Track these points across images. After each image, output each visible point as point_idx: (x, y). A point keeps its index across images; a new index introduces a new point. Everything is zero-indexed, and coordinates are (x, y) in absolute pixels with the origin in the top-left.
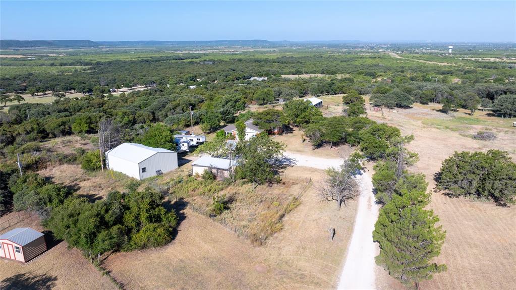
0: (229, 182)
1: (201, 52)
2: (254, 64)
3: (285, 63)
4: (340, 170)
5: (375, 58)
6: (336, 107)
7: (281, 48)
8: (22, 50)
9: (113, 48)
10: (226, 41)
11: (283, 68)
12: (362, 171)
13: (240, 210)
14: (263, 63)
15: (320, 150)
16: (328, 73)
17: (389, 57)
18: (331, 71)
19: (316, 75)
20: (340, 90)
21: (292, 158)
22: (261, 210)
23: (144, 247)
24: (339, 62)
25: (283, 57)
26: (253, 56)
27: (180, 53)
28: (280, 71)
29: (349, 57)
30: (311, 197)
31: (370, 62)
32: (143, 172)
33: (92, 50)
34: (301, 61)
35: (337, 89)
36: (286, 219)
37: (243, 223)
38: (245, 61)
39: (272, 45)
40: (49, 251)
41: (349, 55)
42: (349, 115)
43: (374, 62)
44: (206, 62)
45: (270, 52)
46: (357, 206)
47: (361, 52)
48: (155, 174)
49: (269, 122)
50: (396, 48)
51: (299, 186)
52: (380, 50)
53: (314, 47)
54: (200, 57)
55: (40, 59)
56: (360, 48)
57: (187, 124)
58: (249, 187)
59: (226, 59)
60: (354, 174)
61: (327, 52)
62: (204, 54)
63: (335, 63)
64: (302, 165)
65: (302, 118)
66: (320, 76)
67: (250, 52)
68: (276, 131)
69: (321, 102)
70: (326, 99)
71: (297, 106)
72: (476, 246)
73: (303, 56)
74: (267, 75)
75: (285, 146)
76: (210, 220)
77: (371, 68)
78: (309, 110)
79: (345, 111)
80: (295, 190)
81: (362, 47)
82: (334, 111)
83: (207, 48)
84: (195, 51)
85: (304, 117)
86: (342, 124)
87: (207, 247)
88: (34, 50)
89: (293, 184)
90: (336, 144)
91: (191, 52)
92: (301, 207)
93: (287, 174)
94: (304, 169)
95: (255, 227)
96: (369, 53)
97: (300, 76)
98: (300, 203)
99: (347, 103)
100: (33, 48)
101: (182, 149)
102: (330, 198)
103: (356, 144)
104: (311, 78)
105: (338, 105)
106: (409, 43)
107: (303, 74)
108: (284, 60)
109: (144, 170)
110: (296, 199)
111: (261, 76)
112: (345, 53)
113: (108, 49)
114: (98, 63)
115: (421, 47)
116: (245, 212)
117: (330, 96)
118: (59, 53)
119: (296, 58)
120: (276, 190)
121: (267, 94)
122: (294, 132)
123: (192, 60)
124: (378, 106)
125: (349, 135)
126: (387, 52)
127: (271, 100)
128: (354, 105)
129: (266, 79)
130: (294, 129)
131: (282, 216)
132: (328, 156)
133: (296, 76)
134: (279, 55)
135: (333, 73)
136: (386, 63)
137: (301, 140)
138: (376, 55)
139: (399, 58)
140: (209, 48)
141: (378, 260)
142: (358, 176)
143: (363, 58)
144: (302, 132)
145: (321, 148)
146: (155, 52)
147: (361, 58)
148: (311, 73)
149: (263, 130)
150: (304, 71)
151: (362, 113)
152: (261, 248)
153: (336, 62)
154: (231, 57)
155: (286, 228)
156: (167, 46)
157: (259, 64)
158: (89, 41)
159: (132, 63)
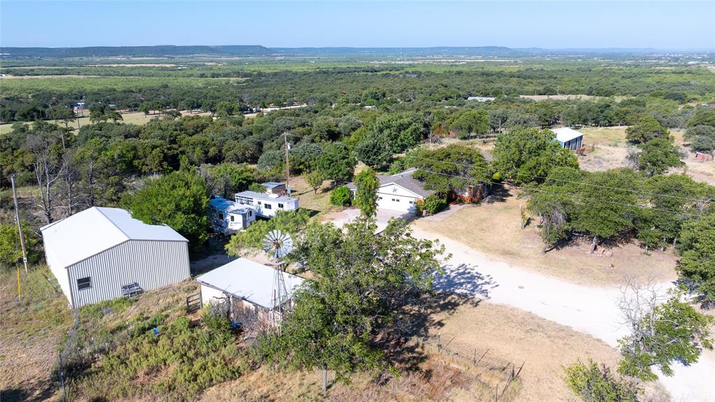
1: (408, 63)
2: (479, 78)
3: (529, 77)
5: (683, 73)
6: (611, 149)
7: (527, 58)
8: (178, 58)
9: (290, 56)
10: (446, 48)
11: (525, 85)
14: (494, 77)
15: (565, 253)
16: (598, 94)
17: (707, 72)
18: (605, 90)
19: (579, 96)
20: (621, 119)
21: (483, 275)
24: (619, 78)
25: (527, 70)
26: (482, 68)
27: (376, 64)
28: (519, 89)
29: (636, 72)
31: (673, 78)
32: (80, 288)
33: (263, 58)
34: (555, 76)
35: (615, 117)
38: (468, 74)
39: (515, 54)
41: (636, 69)
42: (642, 168)
43: (680, 79)
44: (407, 75)
45: (510, 64)
47: (657, 65)
48: (120, 294)
49: (450, 174)
52: (690, 63)
53: (579, 58)
54: (403, 68)
55: (192, 69)
56: (655, 59)
57: (297, 167)
59: (439, 71)
61: (600, 64)
62: (410, 65)
63: (612, 80)
64: (505, 303)
65: (530, 169)
66: (585, 98)
67: (478, 62)
68: (466, 195)
69: (581, 137)
70: (591, 133)
71: (522, 143)
73: (561, 69)
74: (495, 94)
75: (446, 254)
77: (676, 88)
78: (548, 152)
79: (632, 157)
81: (659, 58)
82: (607, 157)
83: (417, 58)
84: (400, 60)
85: (535, 167)
86: (628, 193)
88: (193, 57)
91: (393, 63)
96: (671, 66)
97: (551, 97)
99: (636, 142)
100: (191, 56)
101: (230, 227)
103: (663, 244)
104: (569, 100)
105: (616, 146)
107: (556, 94)
108: (528, 74)
109: (84, 283)
111: (486, 95)
112: (629, 65)
113: (283, 58)
114: (260, 74)
117: (600, 129)
118: (219, 62)
119: (548, 71)
121: (478, 119)
122: (509, 198)
123: (388, 72)
124: (703, 149)
125: (645, 221)
126: (702, 65)
127: (483, 131)
128: (657, 145)
129: (493, 99)
130: (510, 193)
132: (583, 274)
133: (545, 97)
134: (522, 68)
135: (608, 94)
136: (703, 81)
137: (519, 221)
138: (683, 69)
140: (420, 58)
143: (661, 73)
144: (523, 203)
145: (567, 248)
146: (343, 62)
147: (657, 73)
148: (571, 93)
149: (433, 192)
150: (558, 90)
151: (675, 164)
153: (613, 78)
154: (447, 69)
156: (362, 54)
157: (488, 80)
158: (260, 47)
159: (305, 75)
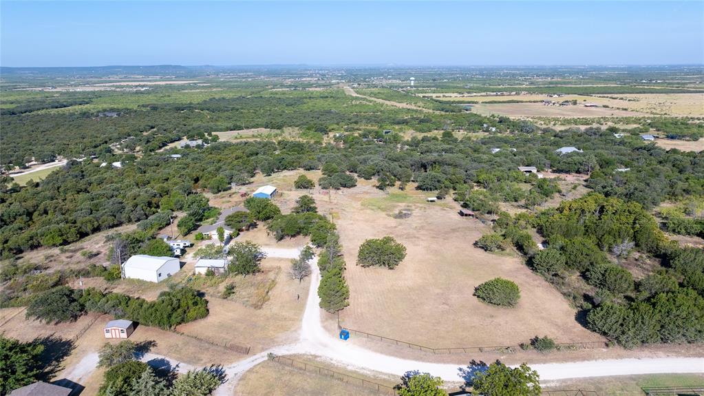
0: (225, 276)
3: (216, 110)
4: (298, 258)
5: (327, 97)
11: (216, 120)
12: (313, 256)
13: (241, 293)
14: (187, 111)
15: (282, 242)
16: (273, 127)
17: (343, 95)
18: (276, 122)
19: (260, 130)
21: (263, 251)
22: (253, 290)
23: (195, 319)
24: (284, 107)
25: (211, 100)
29: (296, 97)
30: (282, 278)
31: (320, 105)
34: (236, 106)
36: (270, 293)
37: (246, 299)
38: (162, 108)
39: (191, 72)
40: (136, 330)
41: (295, 92)
43: (326, 105)
46: (310, 280)
48: (167, 277)
50: (353, 76)
51: (273, 272)
52: (333, 82)
53: (249, 76)
54: (91, 100)
56: (308, 77)
58: (240, 277)
59: (132, 104)
60: (308, 259)
61: (267, 85)
64: (272, 257)
66: (264, 131)
67: (160, 86)
68: (244, 228)
69: (276, 190)
70: (278, 180)
72: (370, 293)
73: (237, 96)
74: (199, 135)
76: (225, 300)
77: (322, 118)
80: (271, 275)
81: (312, 75)
82: (288, 198)
83: (92, 80)
84: (76, 86)
87: (230, 314)
89: (269, 271)
90: (293, 236)
92: (277, 285)
93: (263, 264)
94: (274, 259)
95: (254, 300)
97: (240, 132)
98: (276, 283)
101: (177, 254)
102: (294, 278)
103: (307, 234)
105: (291, 190)
106: (367, 67)
107: (243, 129)
108: (214, 105)
109: (160, 275)
110: (273, 281)
112: (290, 87)
115: (382, 75)
116: (244, 293)
119: (229, 100)
120: (259, 277)
122: (258, 226)
123: (83, 107)
124: (327, 187)
125: (302, 229)
126: (341, 85)
129: (200, 142)
130: (257, 224)
131: (268, 292)
133: (235, 133)
135: (279, 126)
136: (339, 107)
137: (266, 234)
138: (329, 91)
139: (355, 95)
140: (96, 80)
141: (321, 305)
142: (310, 260)
143: (313, 97)
144: (265, 226)
145: (283, 240)
147: (310, 97)
148: (253, 125)
149: (235, 229)
150: (243, 125)
152: (261, 310)
153: (280, 106)
155: (271, 298)
